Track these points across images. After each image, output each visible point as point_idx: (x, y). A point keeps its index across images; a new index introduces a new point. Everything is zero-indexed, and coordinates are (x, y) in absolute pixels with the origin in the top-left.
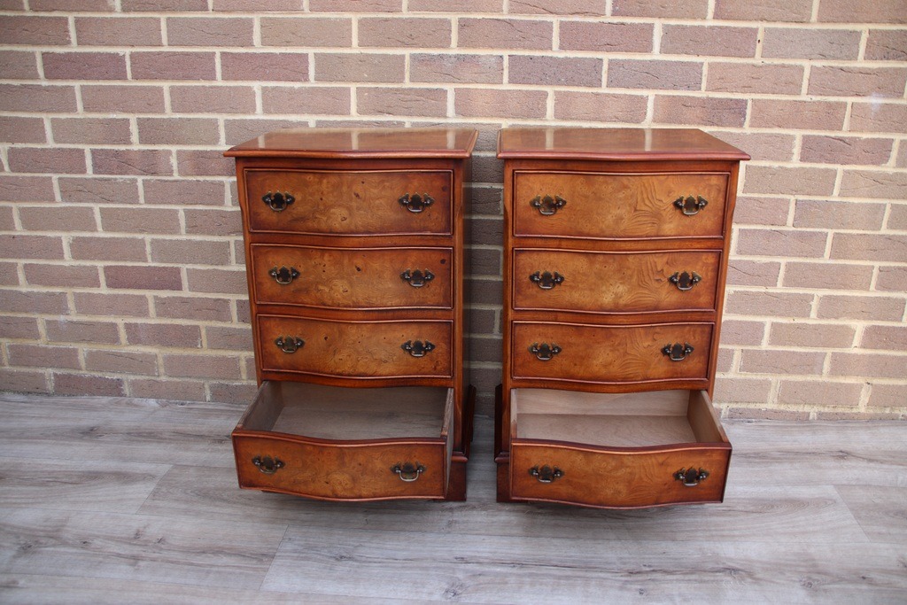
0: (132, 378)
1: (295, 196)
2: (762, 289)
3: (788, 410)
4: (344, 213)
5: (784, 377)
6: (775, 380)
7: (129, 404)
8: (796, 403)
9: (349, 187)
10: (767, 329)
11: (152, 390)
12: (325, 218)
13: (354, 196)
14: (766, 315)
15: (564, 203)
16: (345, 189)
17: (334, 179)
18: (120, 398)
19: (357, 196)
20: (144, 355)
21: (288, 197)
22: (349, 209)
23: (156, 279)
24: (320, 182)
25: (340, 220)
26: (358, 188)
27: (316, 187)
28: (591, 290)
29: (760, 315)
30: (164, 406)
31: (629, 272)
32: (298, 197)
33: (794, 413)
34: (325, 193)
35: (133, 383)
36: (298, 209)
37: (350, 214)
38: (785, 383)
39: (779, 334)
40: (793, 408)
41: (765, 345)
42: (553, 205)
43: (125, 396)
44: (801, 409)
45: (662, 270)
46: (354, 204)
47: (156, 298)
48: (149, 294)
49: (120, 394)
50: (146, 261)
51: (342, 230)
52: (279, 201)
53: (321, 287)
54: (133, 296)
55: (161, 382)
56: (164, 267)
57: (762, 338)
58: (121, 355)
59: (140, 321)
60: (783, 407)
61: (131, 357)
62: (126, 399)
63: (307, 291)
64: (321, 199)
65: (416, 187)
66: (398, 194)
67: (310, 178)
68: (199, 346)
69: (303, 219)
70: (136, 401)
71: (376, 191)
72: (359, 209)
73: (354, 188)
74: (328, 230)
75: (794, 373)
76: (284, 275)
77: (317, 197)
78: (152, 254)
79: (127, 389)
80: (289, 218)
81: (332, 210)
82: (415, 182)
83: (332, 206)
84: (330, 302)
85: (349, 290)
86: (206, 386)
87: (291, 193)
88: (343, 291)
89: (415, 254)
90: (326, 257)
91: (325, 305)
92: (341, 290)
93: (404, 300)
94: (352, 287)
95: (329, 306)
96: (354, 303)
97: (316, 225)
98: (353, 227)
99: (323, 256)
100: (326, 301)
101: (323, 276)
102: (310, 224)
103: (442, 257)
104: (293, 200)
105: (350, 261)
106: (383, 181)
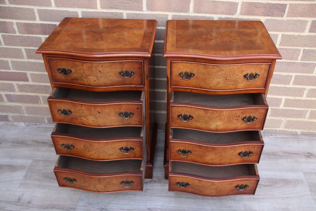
1: (72, 70)
2: (283, 86)
3: (288, 130)
4: (95, 78)
5: (288, 119)
6: (284, 120)
8: (292, 128)
9: (96, 68)
10: (283, 101)
12: (86, 80)
13: (98, 72)
14: (284, 95)
15: (194, 75)
16: (94, 69)
17: (89, 65)
18: (8, 122)
19: (100, 72)
21: (69, 70)
22: (97, 77)
24: (83, 66)
25: (93, 81)
26: (100, 69)
27: (81, 67)
28: (206, 123)
29: (281, 95)
30: (28, 126)
31: (224, 117)
32: (73, 70)
33: (291, 132)
34: (85, 70)
36: (74, 75)
37: (97, 79)
38: (288, 121)
39: (287, 103)
40: (290, 130)
41: (281, 107)
42: (189, 76)
44: (294, 130)
45: (239, 116)
46: (99, 75)
51: (94, 85)
52: (65, 72)
54: (7, 83)
55: (25, 117)
57: (280, 104)
59: (11, 93)
60: (286, 130)
61: (11, 107)
63: (76, 119)
64: (84, 72)
65: (127, 67)
66: (119, 70)
68: (40, 103)
69: (76, 79)
71: (108, 70)
72: (101, 77)
73: (98, 68)
74: (88, 85)
75: (293, 117)
77: (82, 71)
80: (70, 78)
81: (89, 77)
82: (126, 66)
83: (89, 76)
84: (87, 124)
85: (95, 120)
86: (45, 118)
87: (70, 69)
88: (93, 120)
89: (125, 105)
90: (83, 107)
91: (85, 125)
92: (92, 120)
93: (121, 123)
94: (96, 119)
95: (87, 125)
96: (98, 125)
97: (82, 82)
98: (99, 84)
99: (82, 106)
100: (85, 123)
101: (83, 114)
102: (80, 82)
103: (137, 107)
104: (71, 71)
105: (94, 109)
106: (111, 66)
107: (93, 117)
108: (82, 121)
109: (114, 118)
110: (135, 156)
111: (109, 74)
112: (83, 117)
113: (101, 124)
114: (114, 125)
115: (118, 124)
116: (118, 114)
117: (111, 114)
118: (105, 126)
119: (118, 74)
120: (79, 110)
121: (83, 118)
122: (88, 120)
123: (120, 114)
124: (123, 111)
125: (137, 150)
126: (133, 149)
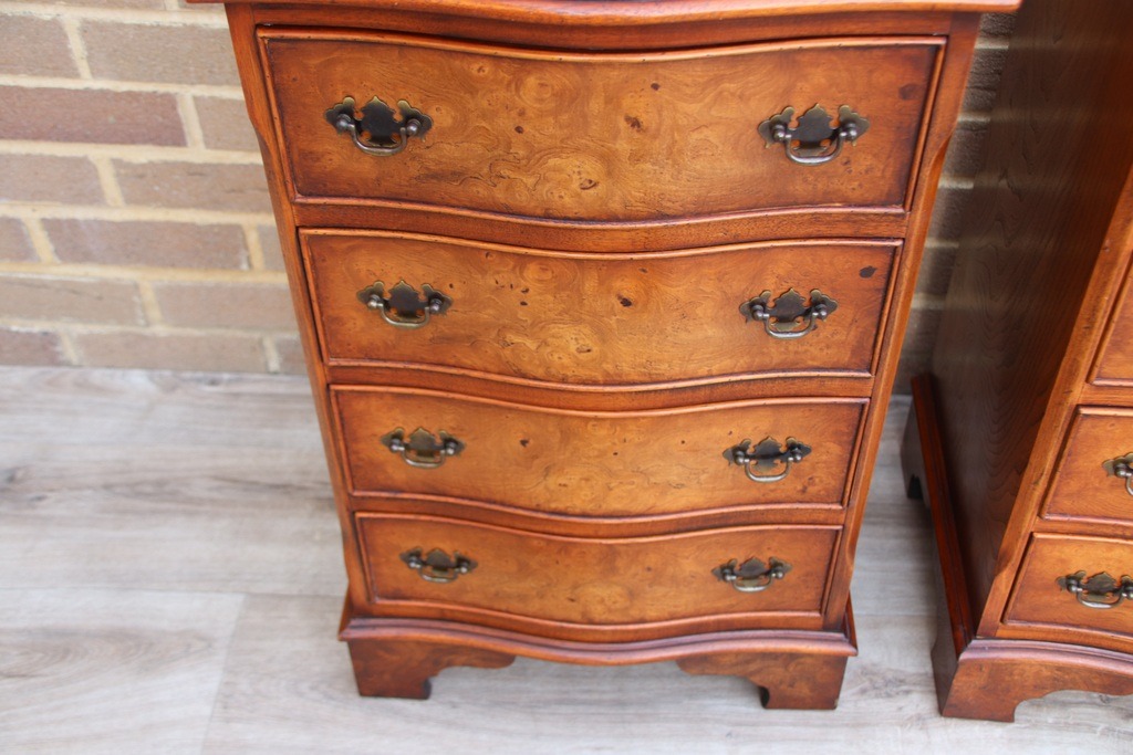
0: (80, 329)
1: (433, 113)
4: (592, 168)
7: (83, 386)
9: (612, 100)
11: (138, 353)
12: (530, 181)
13: (623, 124)
16: (596, 106)
18: (56, 371)
19: (636, 123)
20: (104, 284)
21: (410, 117)
22: (608, 160)
23: (111, 119)
24: (518, 84)
25: (575, 186)
26: (639, 103)
27: (502, 94)
32: (441, 116)
34: (530, 113)
35: (85, 342)
36: (441, 149)
37: (609, 174)
43: (68, 364)
46: (623, 146)
47: (117, 163)
48: (101, 155)
49: (54, 360)
50: (75, 75)
51: (582, 213)
52: (380, 127)
53: (511, 337)
54: (53, 159)
55: (156, 339)
56: (129, 94)
58: (43, 285)
59: (81, 213)
61: (74, 289)
62: (73, 374)
63: (473, 342)
64: (519, 130)
66: (764, 110)
67: (480, 69)
68: (245, 267)
69: (459, 175)
70: (98, 376)
71: (693, 108)
72: (636, 158)
73: (627, 102)
74: (539, 212)
76: (406, 305)
77: (506, 123)
78: (89, 59)
79: (70, 351)
80: (414, 169)
81: (552, 162)
82: (818, 77)
83: (552, 151)
84: (540, 372)
85: (595, 349)
86: (269, 343)
87: (417, 107)
88: (579, 351)
89: (789, 255)
90: (532, 271)
91: (524, 376)
92: (573, 347)
93: (743, 362)
94: (604, 341)
95: (535, 379)
96: (608, 374)
97: (500, 195)
98: (616, 206)
99: (522, 268)
100: (528, 368)
101: (522, 314)
102: (480, 191)
103: (867, 264)
104: (425, 124)
105: (601, 283)
106: (718, 80)
107: (587, 330)
108: (507, 352)
109: (710, 333)
110: (804, 491)
111: (695, 136)
112: (518, 332)
113: (626, 368)
114: (703, 371)
115: (726, 364)
116: (736, 310)
117: (699, 311)
118: (647, 379)
119: (752, 132)
120: (499, 288)
121: (517, 339)
122: (549, 350)
123: (751, 309)
124: (771, 288)
125: (824, 458)
126: (805, 450)
